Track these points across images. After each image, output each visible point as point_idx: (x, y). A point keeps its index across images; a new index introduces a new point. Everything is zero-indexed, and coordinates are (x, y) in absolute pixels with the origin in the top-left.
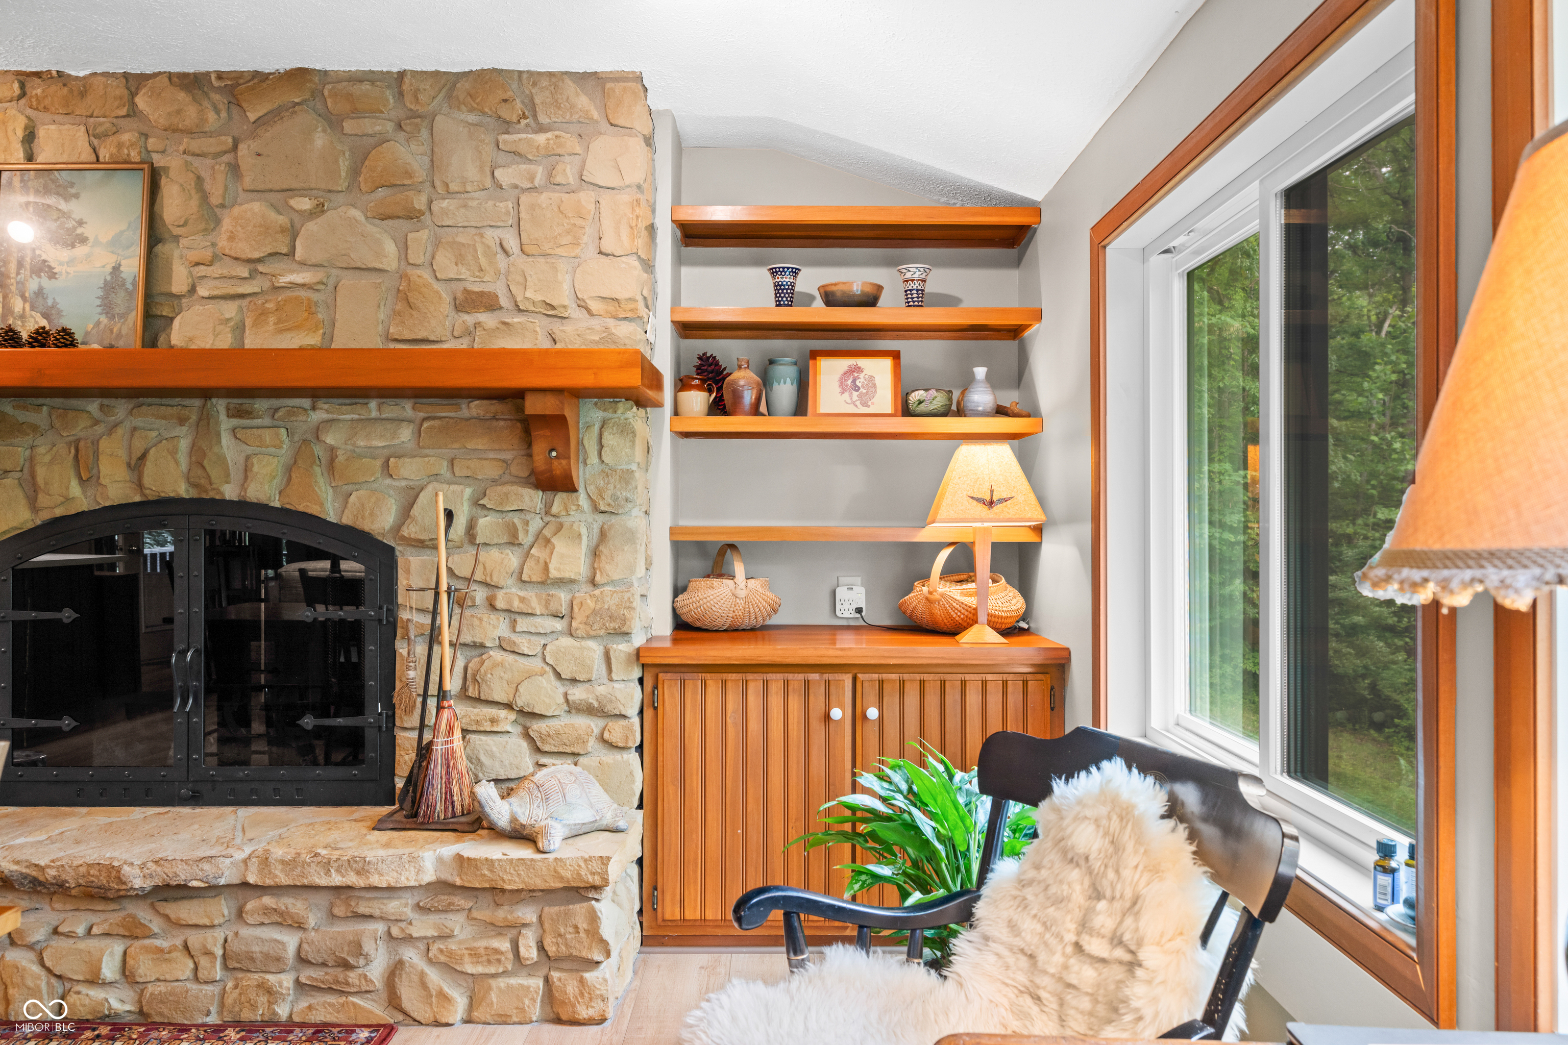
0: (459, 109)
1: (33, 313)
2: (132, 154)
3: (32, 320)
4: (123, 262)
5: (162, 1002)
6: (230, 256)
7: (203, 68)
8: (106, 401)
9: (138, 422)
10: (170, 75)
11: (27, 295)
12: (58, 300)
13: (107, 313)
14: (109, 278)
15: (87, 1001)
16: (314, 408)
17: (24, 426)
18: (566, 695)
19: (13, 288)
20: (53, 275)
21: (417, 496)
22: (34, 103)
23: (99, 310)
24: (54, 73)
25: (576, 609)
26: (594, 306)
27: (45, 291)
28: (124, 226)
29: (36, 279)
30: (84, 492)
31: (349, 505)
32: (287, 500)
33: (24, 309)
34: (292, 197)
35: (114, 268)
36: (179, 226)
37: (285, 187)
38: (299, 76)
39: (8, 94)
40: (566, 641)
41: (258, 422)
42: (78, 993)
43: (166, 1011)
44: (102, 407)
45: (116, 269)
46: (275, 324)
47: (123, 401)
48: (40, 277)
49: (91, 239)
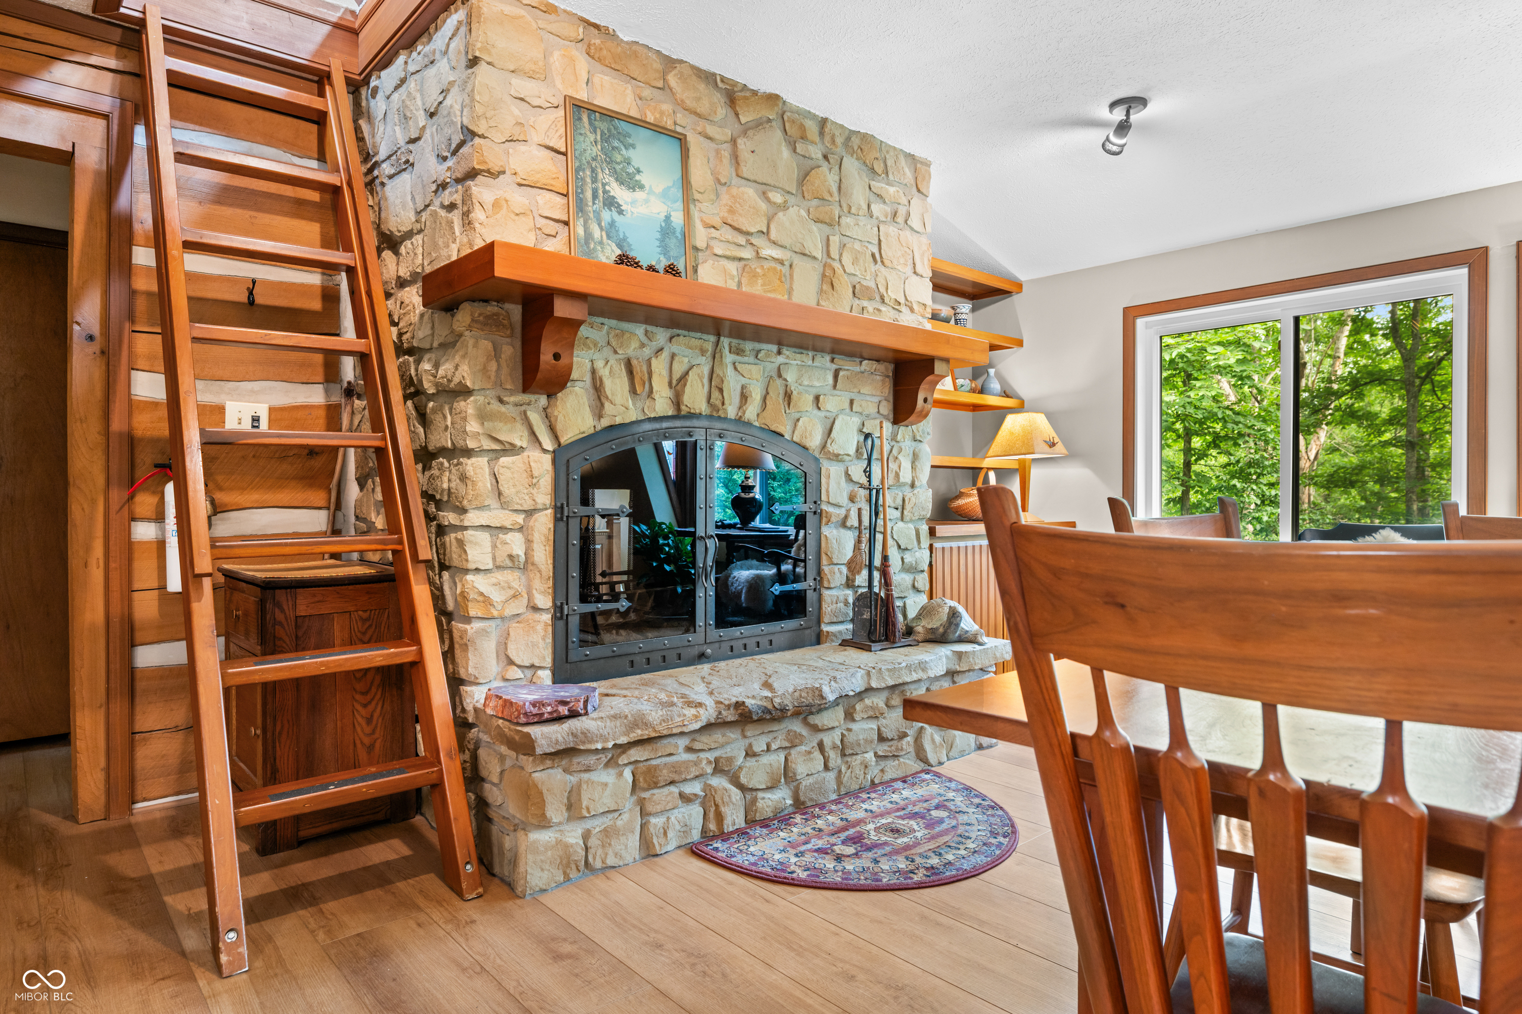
0: (852, 156)
1: (610, 242)
2: (668, 123)
3: (608, 247)
4: (672, 214)
5: (812, 790)
6: (730, 225)
7: (713, 70)
8: (650, 328)
9: (674, 348)
10: (693, 67)
11: (603, 224)
12: (627, 235)
13: (665, 254)
14: (663, 225)
15: (770, 803)
16: (779, 353)
17: (588, 341)
18: (902, 559)
19: (591, 215)
20: (621, 212)
21: (834, 423)
22: (592, 51)
23: (659, 250)
24: (611, 31)
25: (907, 502)
26: (915, 307)
27: (617, 224)
28: (670, 184)
29: (609, 212)
30: (634, 404)
31: (798, 427)
32: (763, 421)
33: (602, 236)
34: (770, 191)
35: (666, 217)
36: (700, 192)
37: (764, 181)
38: (773, 99)
39: (573, 35)
40: (900, 524)
41: (746, 359)
42: (764, 798)
43: (814, 797)
44: (646, 332)
45: (668, 218)
46: (762, 285)
47: (662, 329)
48: (611, 210)
49: (647, 187)
